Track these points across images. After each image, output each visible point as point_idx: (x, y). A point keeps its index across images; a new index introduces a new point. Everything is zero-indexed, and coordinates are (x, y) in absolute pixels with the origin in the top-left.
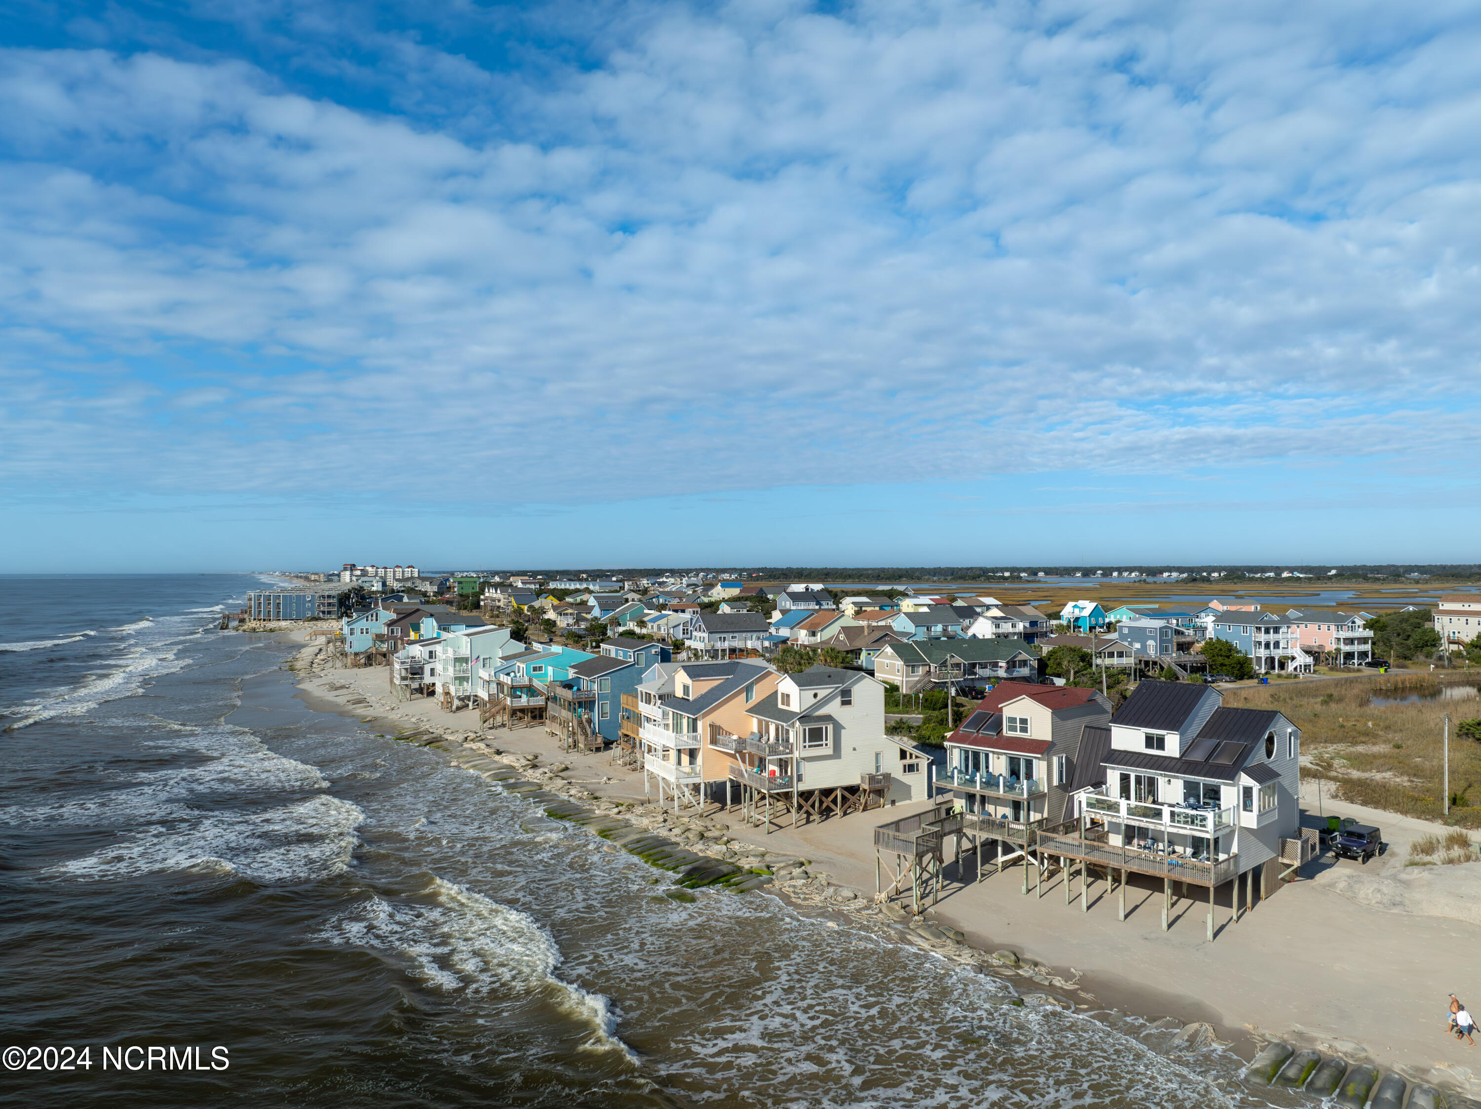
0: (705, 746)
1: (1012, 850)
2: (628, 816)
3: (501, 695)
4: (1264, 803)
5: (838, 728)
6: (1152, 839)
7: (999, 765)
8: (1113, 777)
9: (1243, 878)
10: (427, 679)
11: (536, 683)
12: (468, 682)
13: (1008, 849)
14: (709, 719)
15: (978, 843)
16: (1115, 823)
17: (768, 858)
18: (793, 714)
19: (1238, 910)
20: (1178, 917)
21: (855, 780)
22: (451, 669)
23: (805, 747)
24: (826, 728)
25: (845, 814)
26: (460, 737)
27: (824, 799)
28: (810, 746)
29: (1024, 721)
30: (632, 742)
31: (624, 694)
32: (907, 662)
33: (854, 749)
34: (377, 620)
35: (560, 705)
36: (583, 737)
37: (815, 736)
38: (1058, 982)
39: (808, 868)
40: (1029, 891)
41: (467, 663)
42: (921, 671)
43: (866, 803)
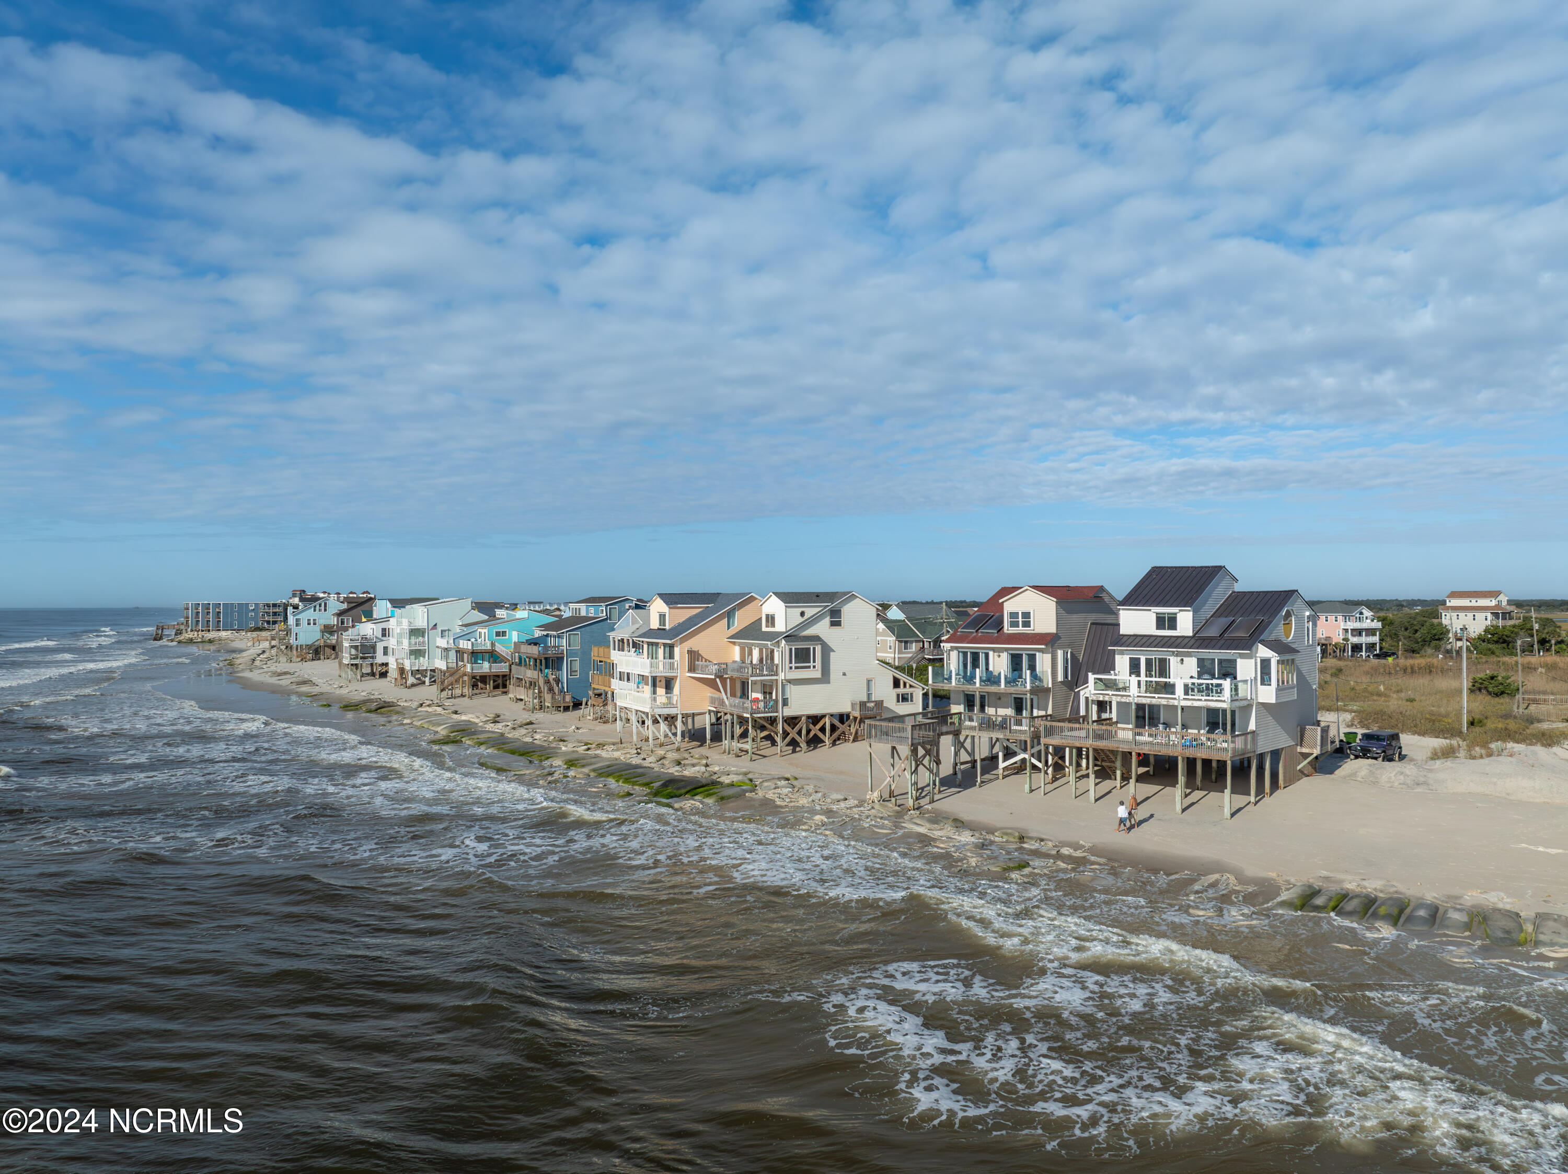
0: (682, 674)
1: (1014, 754)
2: (598, 752)
3: (460, 663)
4: (1283, 678)
5: (827, 651)
6: (1164, 724)
7: (1000, 664)
8: (1122, 662)
9: (1261, 757)
10: (380, 658)
11: (499, 648)
12: (424, 657)
13: (1009, 754)
14: (688, 645)
15: (977, 757)
16: (1125, 703)
17: (750, 776)
18: (778, 634)
19: (1256, 796)
20: (1193, 804)
21: (846, 708)
22: (406, 642)
23: (791, 668)
24: (814, 649)
25: (834, 744)
26: (415, 704)
27: (811, 726)
28: (796, 668)
29: (1026, 615)
30: (604, 697)
31: (595, 646)
32: (899, 637)
33: (844, 674)
34: (325, 610)
35: (525, 665)
36: (550, 696)
37: (802, 657)
38: (1065, 851)
39: (795, 783)
40: (1031, 791)
41: (423, 636)
42: (914, 647)
43: (856, 733)
